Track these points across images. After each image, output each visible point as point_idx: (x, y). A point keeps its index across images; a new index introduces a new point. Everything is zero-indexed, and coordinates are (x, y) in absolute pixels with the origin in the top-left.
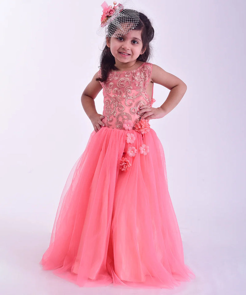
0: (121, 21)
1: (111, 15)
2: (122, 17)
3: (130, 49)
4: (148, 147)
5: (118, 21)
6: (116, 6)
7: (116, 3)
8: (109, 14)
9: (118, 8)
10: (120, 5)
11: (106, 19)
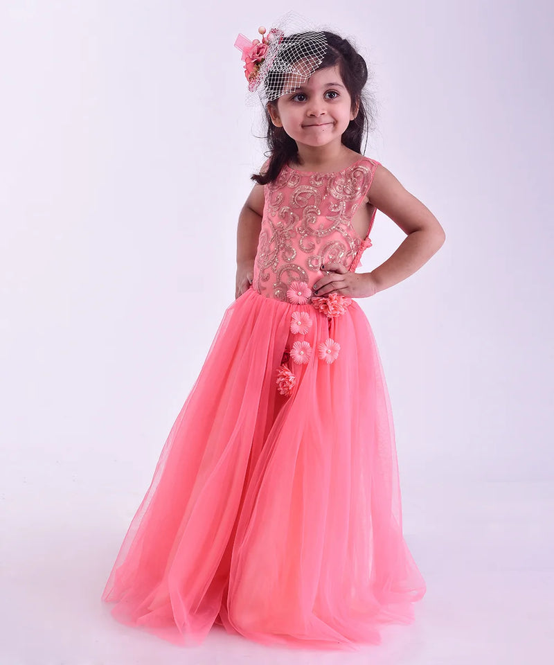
0: (289, 58)
1: (263, 57)
2: (288, 50)
3: (325, 112)
4: (339, 346)
5: (283, 61)
6: (265, 35)
7: (263, 30)
8: (260, 56)
9: (272, 36)
10: (274, 31)
11: (255, 68)
